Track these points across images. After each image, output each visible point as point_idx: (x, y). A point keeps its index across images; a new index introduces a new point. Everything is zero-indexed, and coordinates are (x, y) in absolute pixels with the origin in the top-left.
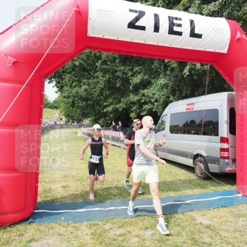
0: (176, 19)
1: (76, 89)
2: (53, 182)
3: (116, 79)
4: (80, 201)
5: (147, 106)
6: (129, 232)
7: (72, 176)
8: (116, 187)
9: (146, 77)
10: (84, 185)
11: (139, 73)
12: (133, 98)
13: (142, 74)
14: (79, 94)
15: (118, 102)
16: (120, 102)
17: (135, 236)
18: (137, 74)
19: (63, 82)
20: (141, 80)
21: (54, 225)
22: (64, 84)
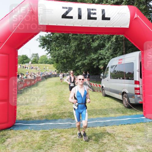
0: (93, 10)
1: (59, 51)
2: (34, 109)
3: (82, 44)
4: (44, 119)
5: (103, 61)
6: (62, 136)
7: (46, 106)
8: (69, 112)
9: (102, 42)
10: (50, 111)
11: (97, 39)
12: (94, 56)
13: (99, 40)
14: (61, 55)
15: (84, 59)
16: (86, 59)
17: (64, 138)
18: (96, 40)
19: (51, 47)
20: (99, 44)
21: (23, 131)
22: (52, 49)
